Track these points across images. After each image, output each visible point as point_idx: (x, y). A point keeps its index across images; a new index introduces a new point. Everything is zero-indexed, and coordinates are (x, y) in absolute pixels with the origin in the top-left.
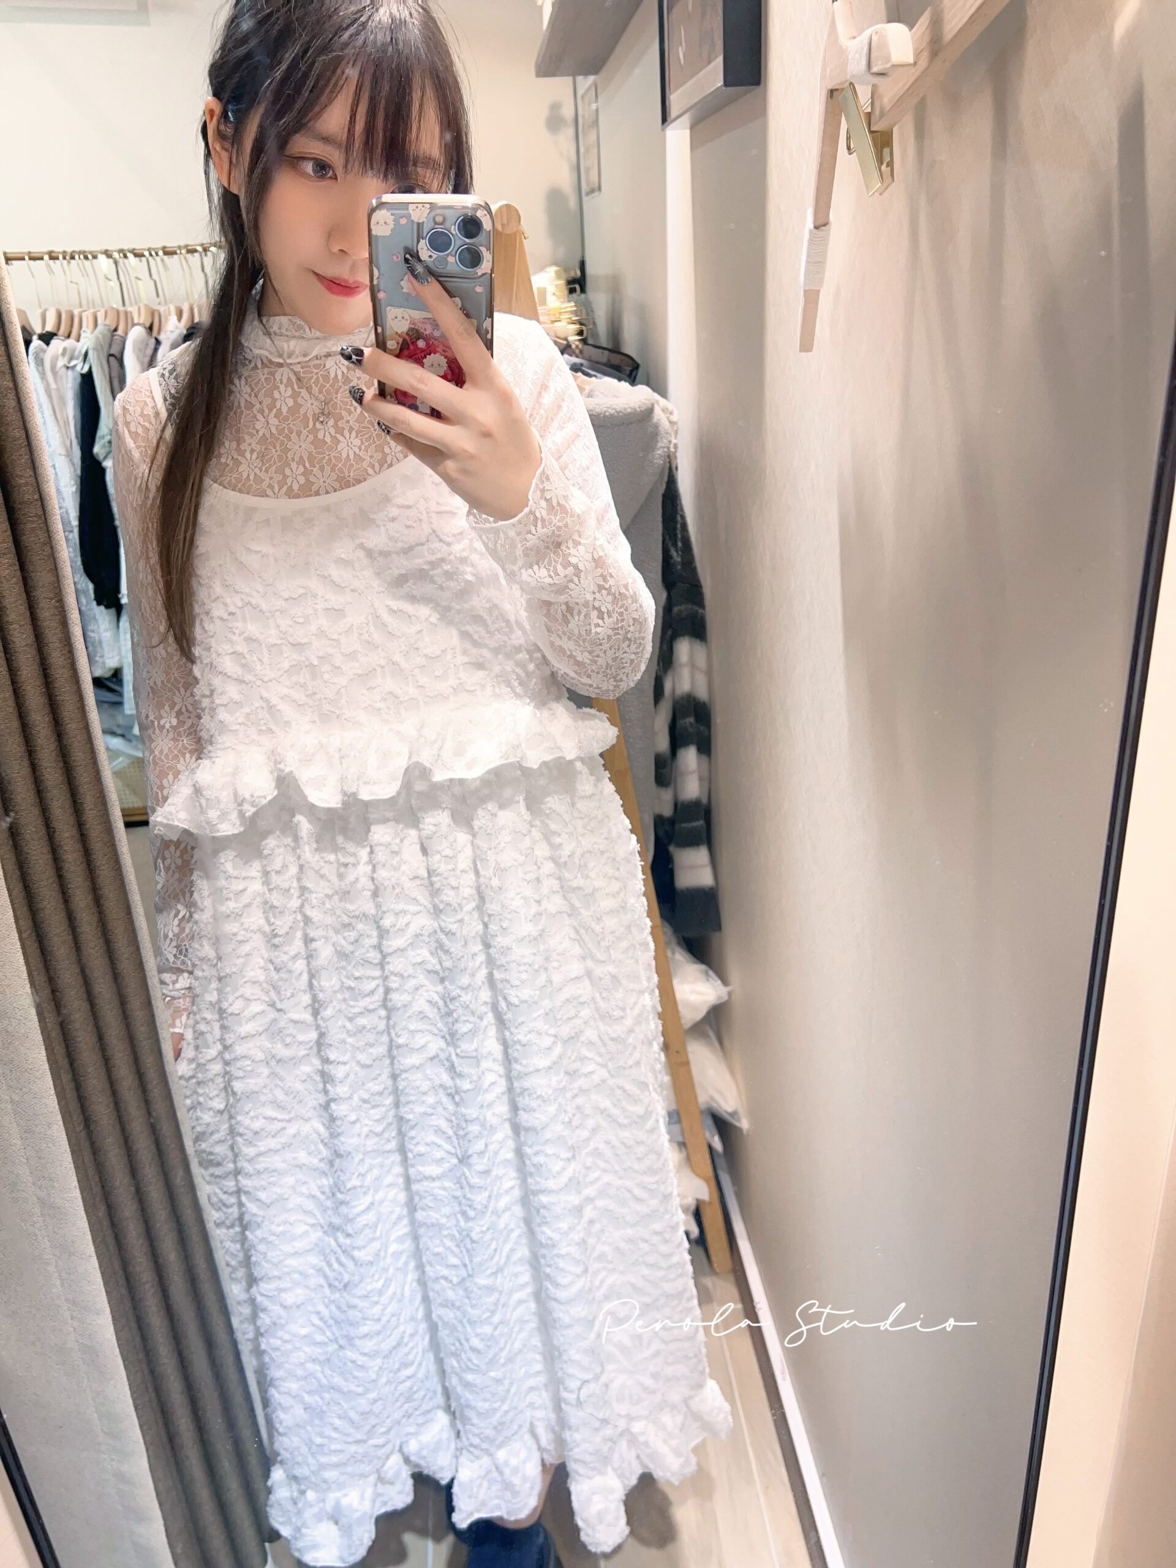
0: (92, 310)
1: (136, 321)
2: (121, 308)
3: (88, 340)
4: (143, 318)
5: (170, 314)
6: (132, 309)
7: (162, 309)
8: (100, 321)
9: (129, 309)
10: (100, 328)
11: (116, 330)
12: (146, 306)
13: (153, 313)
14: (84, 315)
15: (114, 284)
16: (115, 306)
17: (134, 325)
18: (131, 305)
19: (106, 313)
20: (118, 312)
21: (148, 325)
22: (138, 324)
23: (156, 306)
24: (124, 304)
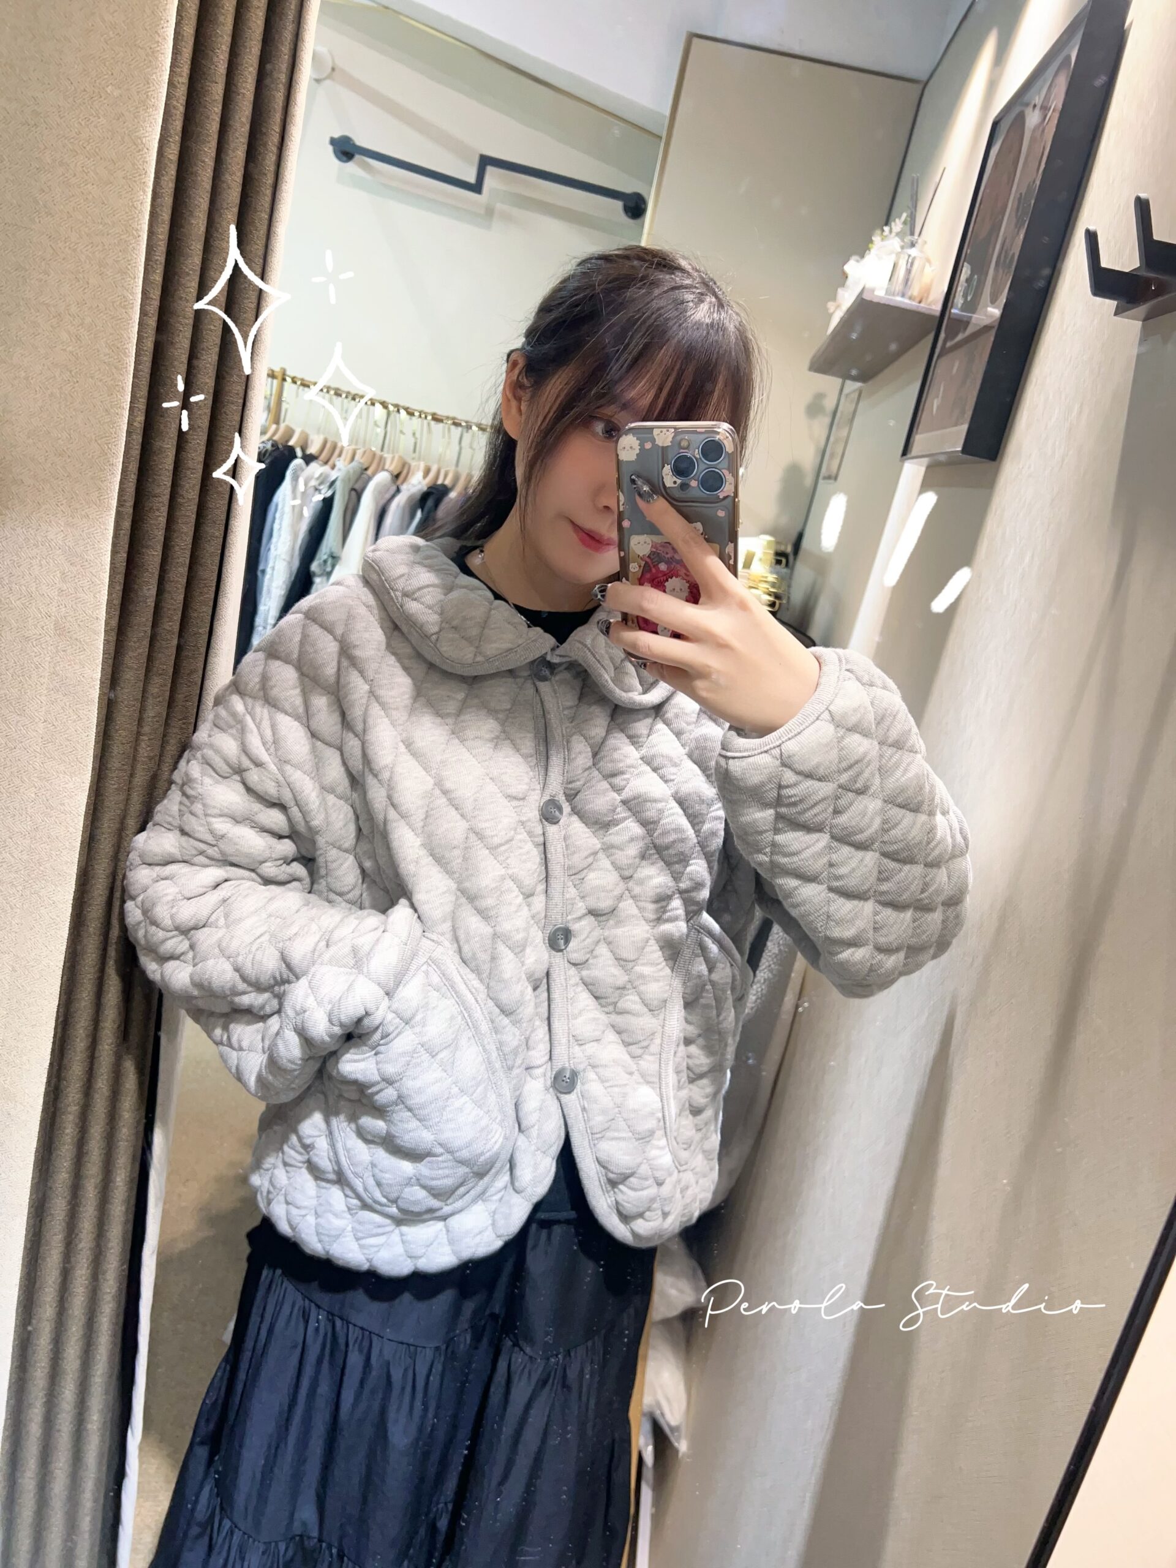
0: (353, 447)
1: (386, 467)
2: (379, 453)
3: (341, 470)
4: (392, 465)
5: (418, 470)
6: (388, 456)
7: (413, 464)
8: (357, 457)
9: (386, 455)
10: (354, 464)
11: (366, 469)
12: (400, 457)
13: (404, 464)
14: (345, 448)
15: (380, 431)
16: (374, 449)
17: (383, 469)
18: (388, 452)
19: (365, 452)
20: (374, 455)
21: (396, 473)
22: (387, 470)
23: (409, 460)
24: (382, 450)
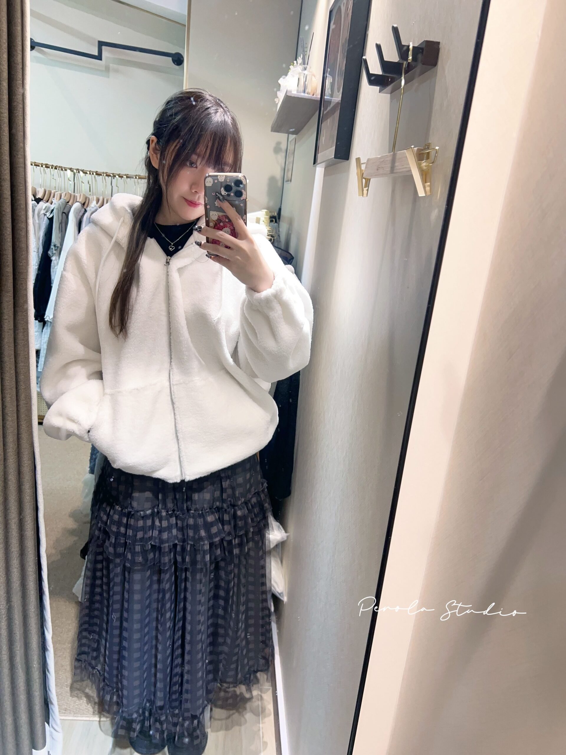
0: (60, 192)
1: (78, 200)
2: (73, 194)
3: (56, 203)
4: (81, 199)
5: (93, 200)
6: (77, 195)
7: (90, 197)
8: (62, 197)
10: (61, 200)
11: (68, 202)
12: (84, 195)
13: (86, 198)
14: (56, 193)
15: (72, 183)
16: (70, 192)
18: (77, 193)
19: (66, 194)
20: (71, 195)
21: (83, 203)
22: (78, 202)
23: (88, 196)
24: (74, 192)
